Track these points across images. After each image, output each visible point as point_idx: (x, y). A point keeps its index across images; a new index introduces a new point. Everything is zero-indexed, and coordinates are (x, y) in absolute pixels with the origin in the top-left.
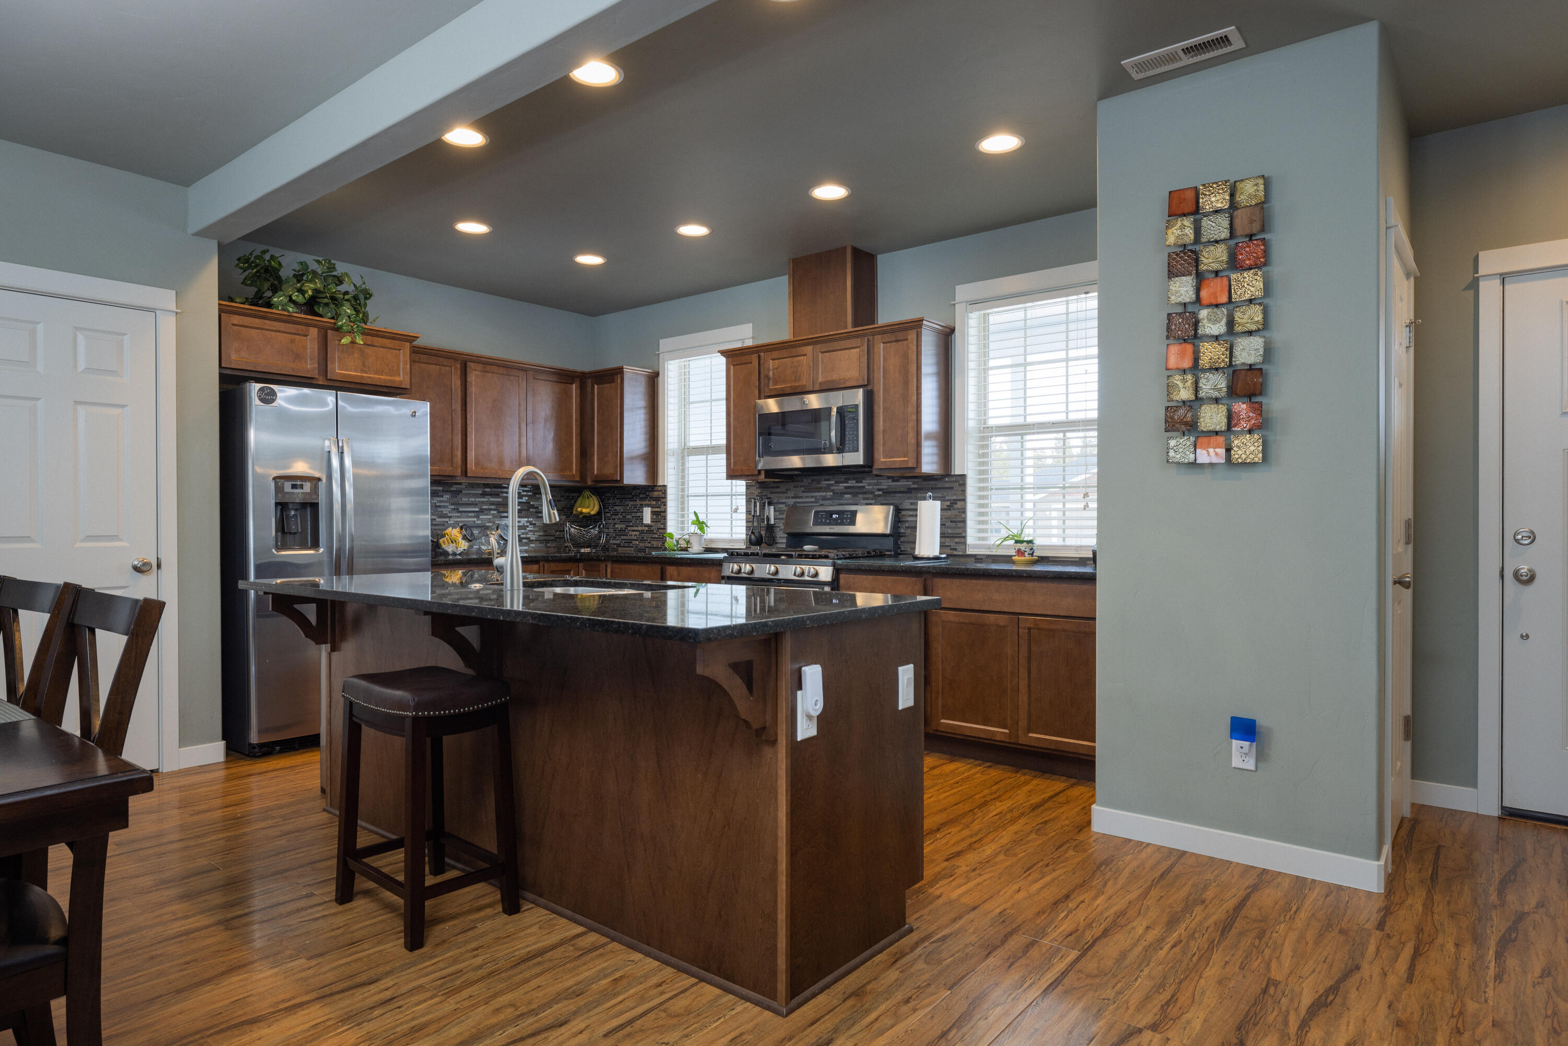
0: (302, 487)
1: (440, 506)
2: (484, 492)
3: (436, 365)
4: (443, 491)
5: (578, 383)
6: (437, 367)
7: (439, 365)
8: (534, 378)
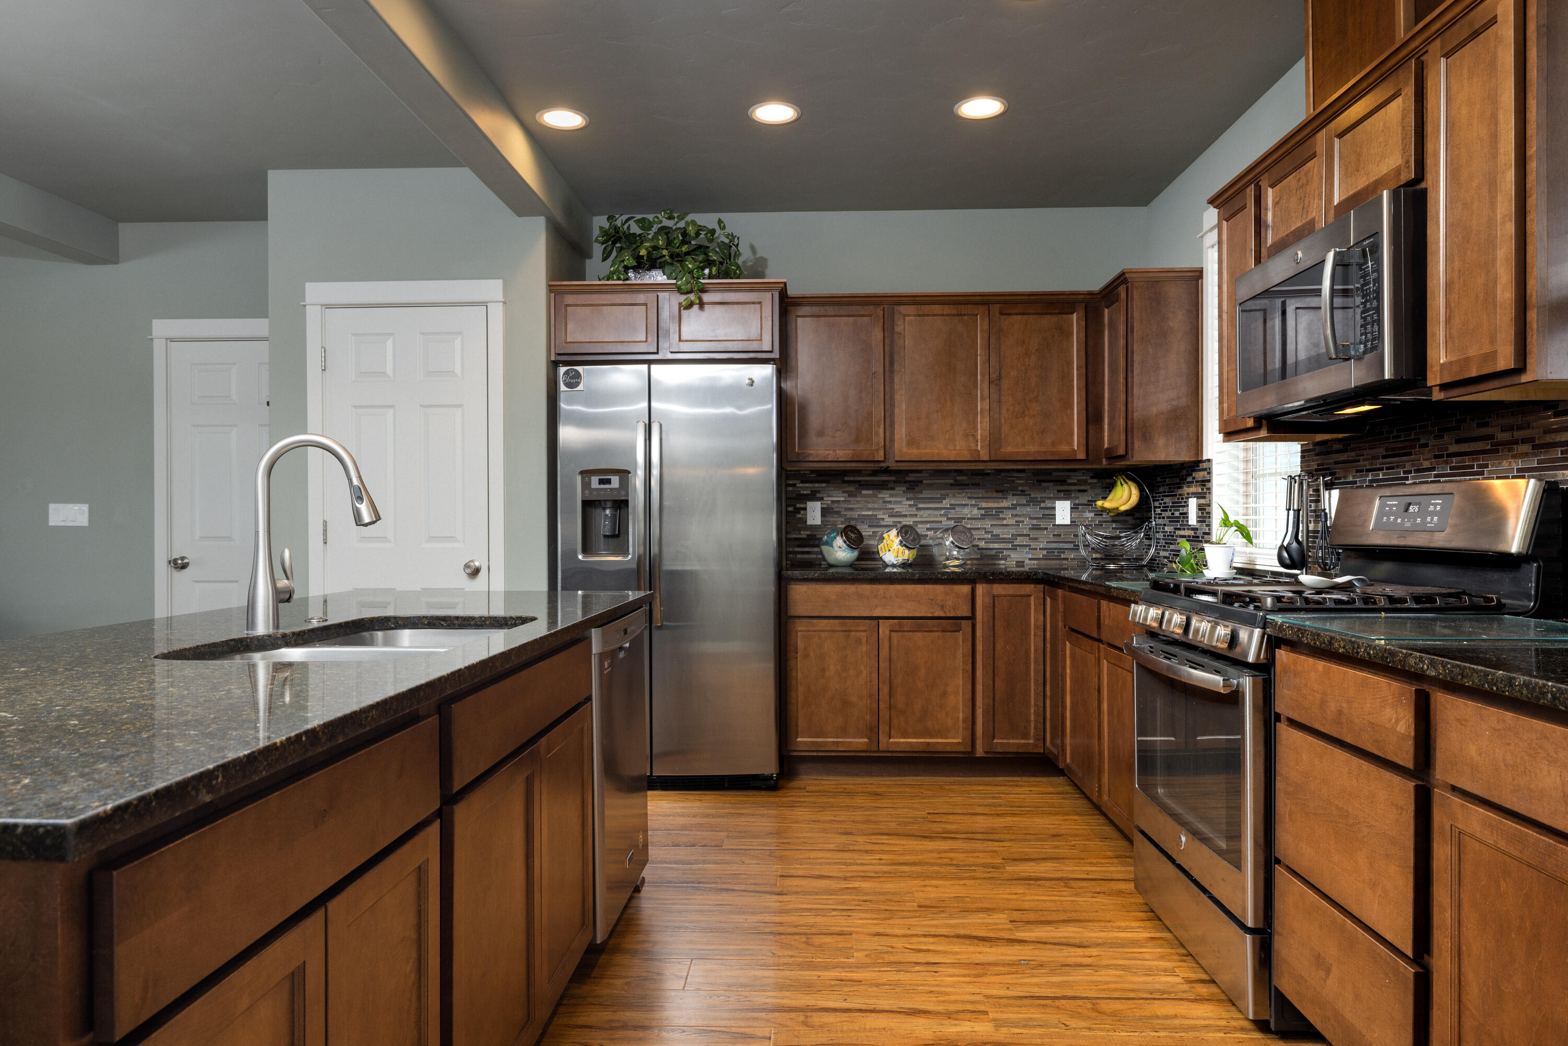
0: (608, 481)
1: (890, 502)
2: (955, 481)
3: (849, 316)
4: (895, 482)
5: (1082, 313)
6: (851, 319)
7: (853, 316)
8: (1001, 314)
